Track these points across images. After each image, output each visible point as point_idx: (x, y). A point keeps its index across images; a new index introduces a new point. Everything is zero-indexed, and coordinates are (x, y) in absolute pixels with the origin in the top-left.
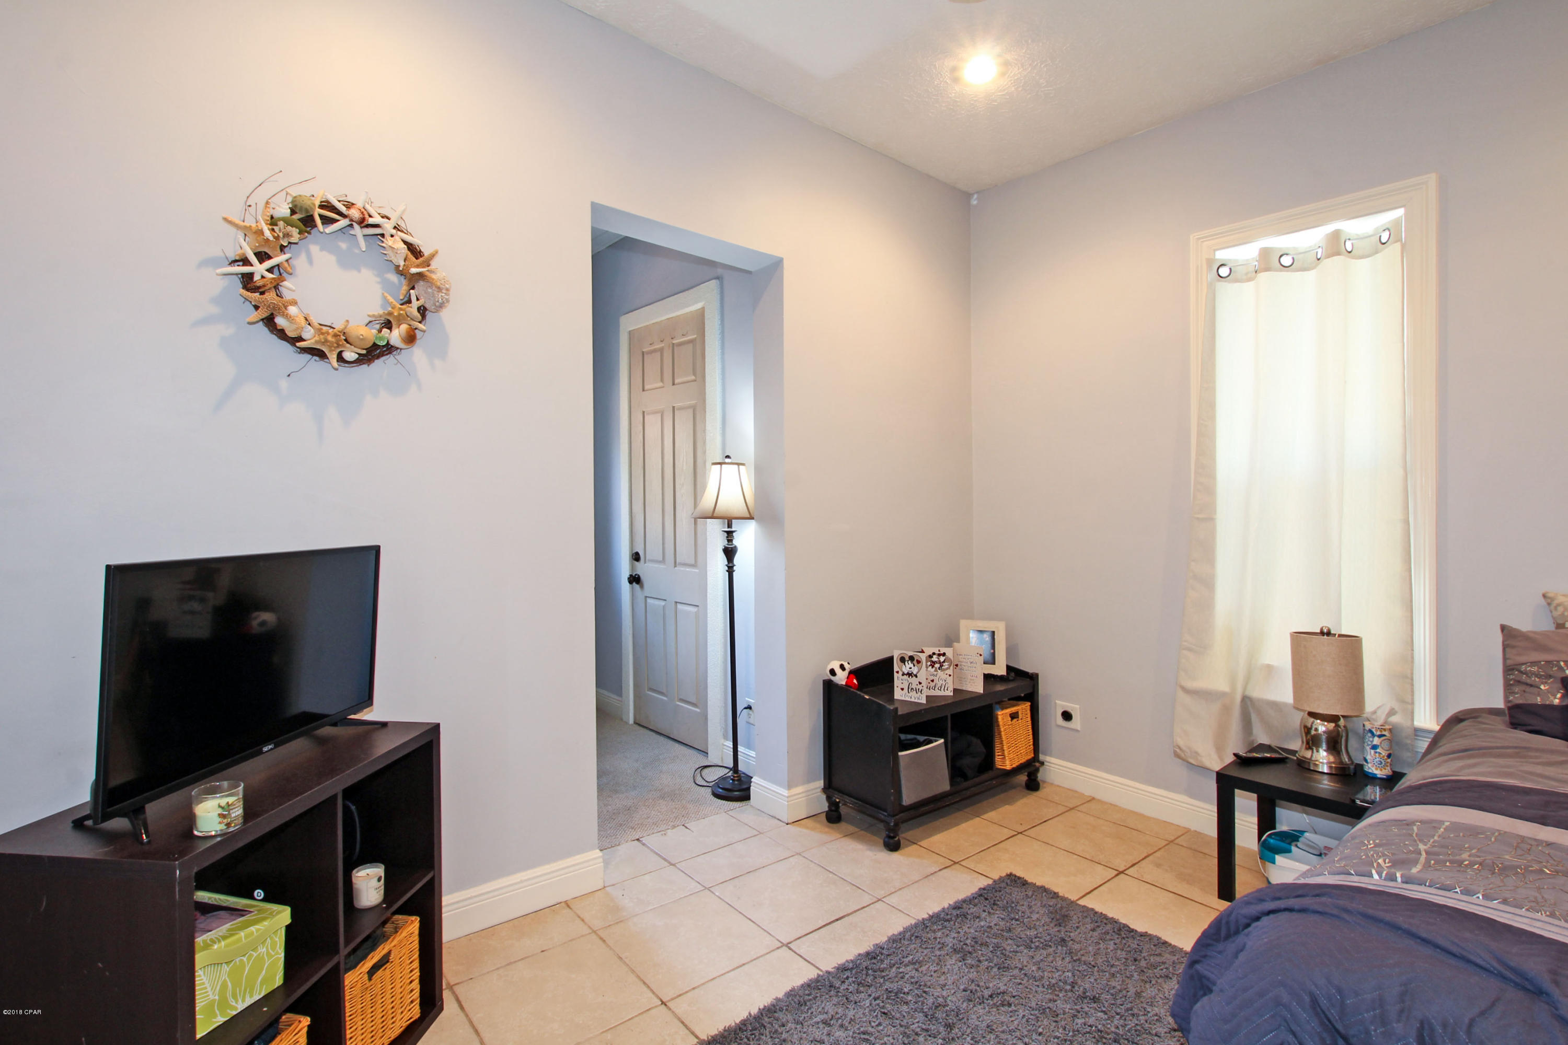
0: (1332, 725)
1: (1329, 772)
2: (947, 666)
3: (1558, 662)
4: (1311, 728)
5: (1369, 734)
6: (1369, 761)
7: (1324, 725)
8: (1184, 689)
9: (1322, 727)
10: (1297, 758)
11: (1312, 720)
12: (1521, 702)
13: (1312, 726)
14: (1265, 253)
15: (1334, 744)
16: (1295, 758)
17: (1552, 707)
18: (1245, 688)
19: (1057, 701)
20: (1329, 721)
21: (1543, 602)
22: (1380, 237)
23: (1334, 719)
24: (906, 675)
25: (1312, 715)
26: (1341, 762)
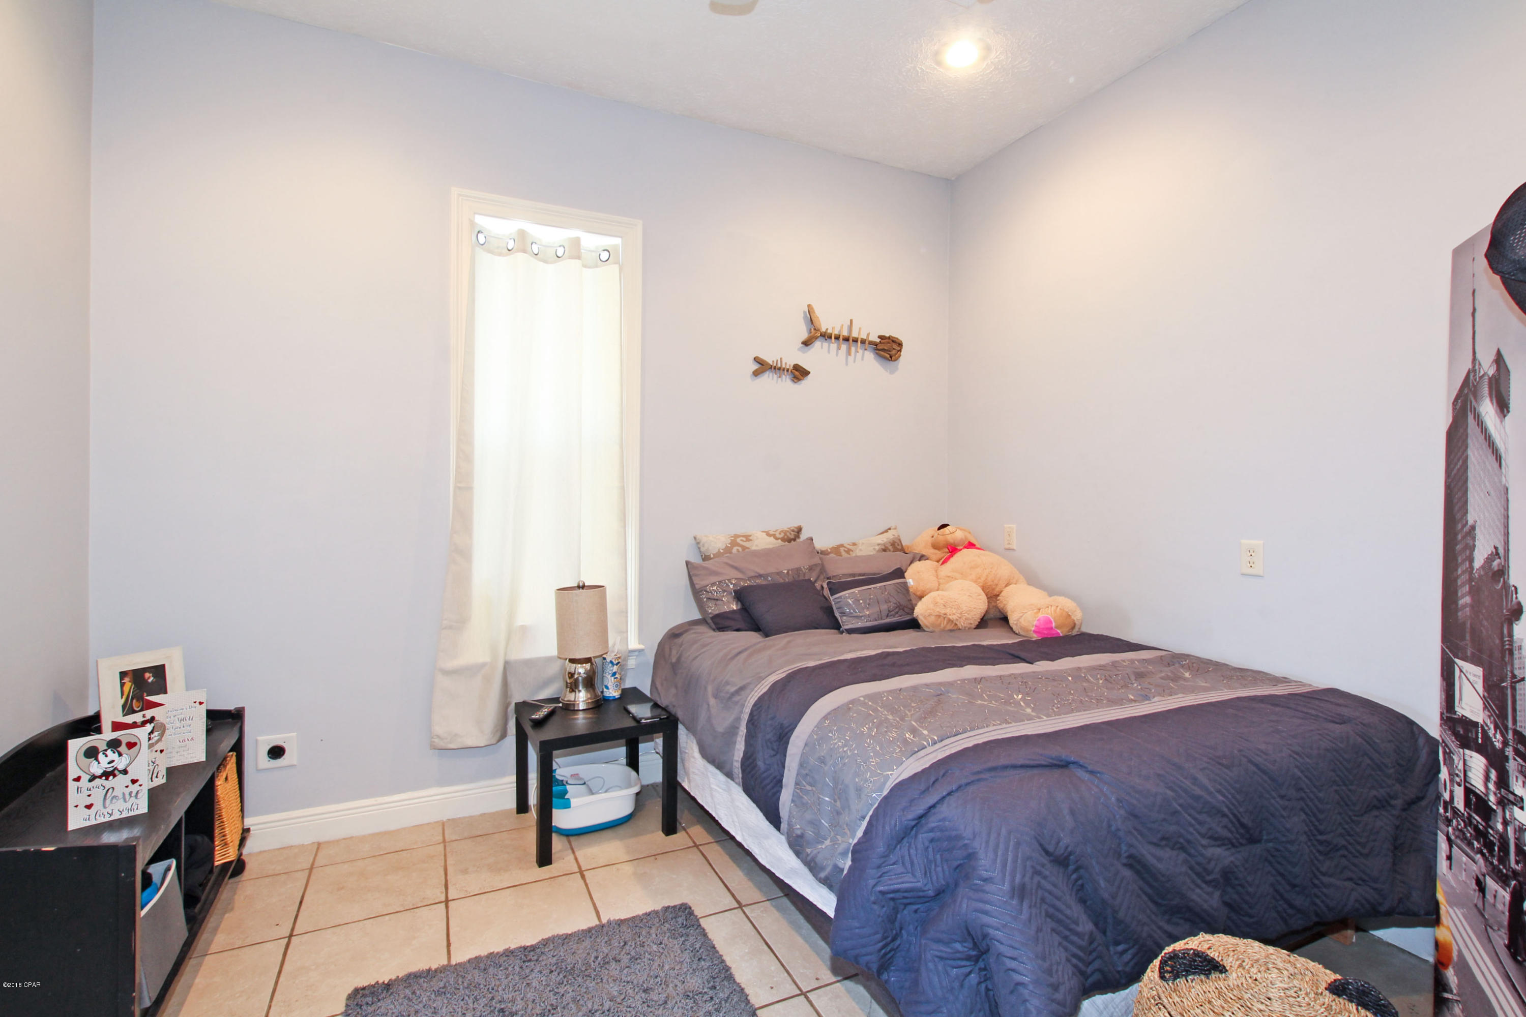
0: (588, 666)
1: (585, 708)
2: (156, 739)
3: (725, 580)
4: (574, 673)
5: (610, 665)
6: (610, 687)
7: (583, 667)
8: (447, 673)
9: (581, 670)
10: (563, 703)
11: (574, 665)
12: (717, 612)
13: (575, 671)
14: (522, 234)
15: (590, 682)
16: (561, 705)
17: (734, 611)
18: (506, 654)
19: (259, 738)
20: (586, 663)
21: (693, 542)
22: (600, 255)
23: (588, 660)
24: (100, 777)
25: (572, 661)
26: (596, 696)
